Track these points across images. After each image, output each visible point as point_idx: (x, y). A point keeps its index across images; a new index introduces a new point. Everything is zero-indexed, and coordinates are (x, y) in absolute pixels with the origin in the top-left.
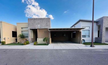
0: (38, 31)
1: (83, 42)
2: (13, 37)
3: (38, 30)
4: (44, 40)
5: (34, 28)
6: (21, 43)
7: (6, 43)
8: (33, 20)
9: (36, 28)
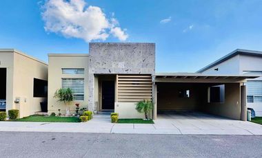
0: (117, 79)
1: (250, 117)
2: (34, 96)
3: (117, 76)
4: (139, 109)
5: (107, 72)
6: (60, 114)
7: (21, 116)
8: (103, 49)
9: (113, 72)
